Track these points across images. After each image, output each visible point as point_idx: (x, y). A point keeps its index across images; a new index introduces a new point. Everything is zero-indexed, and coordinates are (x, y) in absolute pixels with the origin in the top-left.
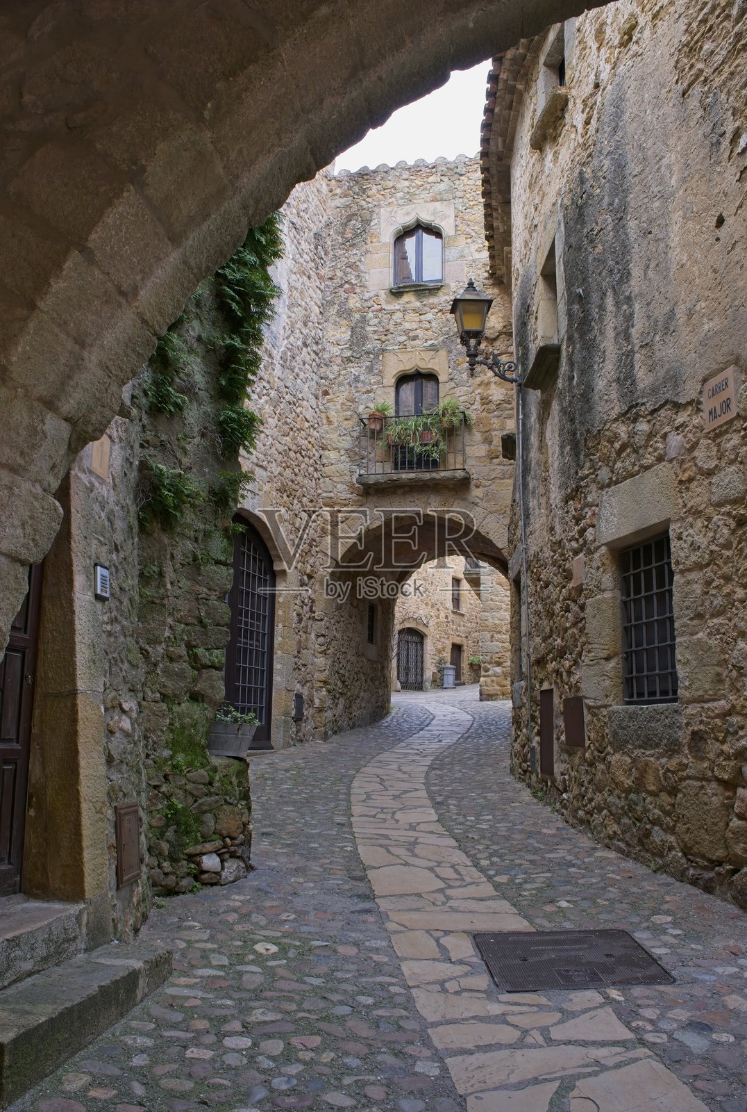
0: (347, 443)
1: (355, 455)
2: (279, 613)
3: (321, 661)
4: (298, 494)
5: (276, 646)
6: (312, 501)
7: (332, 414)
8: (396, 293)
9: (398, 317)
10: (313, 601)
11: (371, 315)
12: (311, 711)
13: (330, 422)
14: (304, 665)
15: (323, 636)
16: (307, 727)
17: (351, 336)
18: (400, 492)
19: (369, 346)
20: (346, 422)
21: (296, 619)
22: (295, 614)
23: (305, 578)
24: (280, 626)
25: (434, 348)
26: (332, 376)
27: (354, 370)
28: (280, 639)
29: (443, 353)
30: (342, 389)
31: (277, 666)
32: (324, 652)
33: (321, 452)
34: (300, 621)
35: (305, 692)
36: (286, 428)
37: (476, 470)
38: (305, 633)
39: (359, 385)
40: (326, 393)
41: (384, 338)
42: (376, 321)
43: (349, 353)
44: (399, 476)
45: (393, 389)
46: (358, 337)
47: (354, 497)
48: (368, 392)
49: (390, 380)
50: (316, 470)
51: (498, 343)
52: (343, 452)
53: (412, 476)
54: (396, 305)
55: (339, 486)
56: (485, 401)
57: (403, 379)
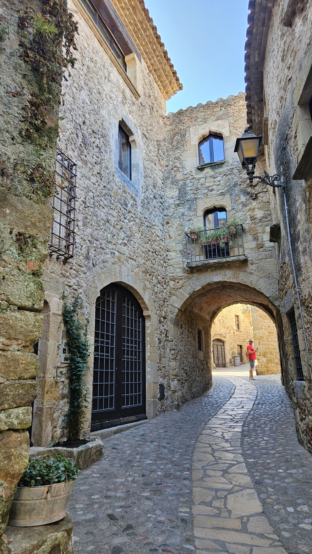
0: (180, 247)
1: (185, 253)
2: (148, 339)
3: (173, 364)
4: (155, 274)
5: (147, 358)
6: (163, 278)
7: (172, 233)
8: (201, 169)
9: (202, 181)
10: (167, 331)
11: (188, 181)
12: (170, 392)
13: (170, 237)
14: (164, 367)
15: (174, 349)
16: (168, 402)
17: (179, 193)
18: (210, 270)
19: (188, 197)
20: (179, 237)
21: (157, 341)
22: (157, 339)
23: (162, 319)
24: (149, 346)
25: (222, 194)
26: (170, 214)
27: (181, 210)
28: (149, 354)
29: (228, 196)
30: (176, 220)
31: (148, 369)
32: (175, 359)
33: (167, 253)
34: (160, 343)
35: (165, 382)
36: (146, 239)
37: (251, 255)
38: (163, 349)
39: (184, 217)
40: (168, 223)
41: (196, 192)
42: (191, 184)
43: (178, 202)
44: (209, 261)
45: (202, 217)
46: (182, 193)
47: (185, 275)
48: (190, 220)
49: (201, 213)
50: (165, 262)
51: (257, 188)
52: (178, 252)
53: (216, 261)
54: (202, 175)
55: (177, 270)
56: (253, 218)
57: (207, 212)
